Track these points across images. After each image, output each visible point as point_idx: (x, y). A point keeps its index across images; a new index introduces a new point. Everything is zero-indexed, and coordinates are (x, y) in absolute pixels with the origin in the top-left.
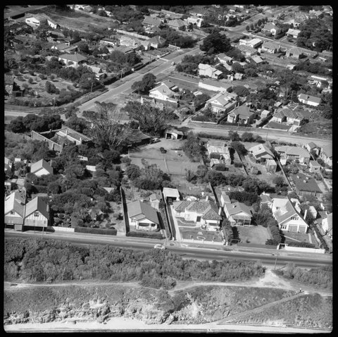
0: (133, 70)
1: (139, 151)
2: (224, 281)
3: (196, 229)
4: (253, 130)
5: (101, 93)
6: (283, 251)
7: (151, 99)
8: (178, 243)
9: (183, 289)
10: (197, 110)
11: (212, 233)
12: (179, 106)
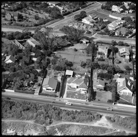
0: (80, 8)
1: (63, 50)
2: (78, 122)
3: (75, 92)
4: (127, 39)
5: (60, 20)
6: (116, 106)
7: (82, 23)
8: (64, 99)
9: (55, 125)
10: (102, 29)
11: (83, 95)
12: (94, 27)
